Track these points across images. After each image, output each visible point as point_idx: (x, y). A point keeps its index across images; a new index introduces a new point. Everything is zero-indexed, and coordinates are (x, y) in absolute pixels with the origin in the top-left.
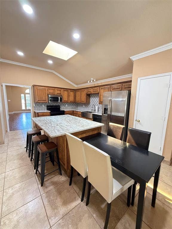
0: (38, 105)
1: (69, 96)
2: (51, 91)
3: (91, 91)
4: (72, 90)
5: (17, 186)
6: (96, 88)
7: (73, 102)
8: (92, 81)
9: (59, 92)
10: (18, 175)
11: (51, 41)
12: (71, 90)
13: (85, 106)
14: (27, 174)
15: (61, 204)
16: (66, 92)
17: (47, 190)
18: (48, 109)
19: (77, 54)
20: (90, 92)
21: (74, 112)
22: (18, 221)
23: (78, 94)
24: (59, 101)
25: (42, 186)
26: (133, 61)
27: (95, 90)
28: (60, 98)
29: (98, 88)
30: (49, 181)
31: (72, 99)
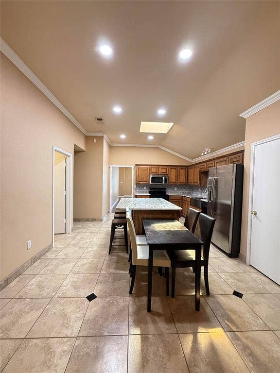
0: (139, 187)
1: (177, 176)
2: (154, 170)
3: (205, 166)
4: (183, 168)
5: (95, 248)
6: (210, 162)
7: (184, 183)
8: (206, 153)
9: (163, 171)
10: (99, 243)
11: (142, 122)
12: (181, 168)
13: (201, 190)
14: (105, 244)
15: (114, 267)
16: (174, 171)
17: (110, 257)
18: (150, 192)
19: (173, 125)
20: (204, 169)
21: (184, 198)
22: (86, 263)
23: (191, 171)
24: (163, 183)
25: (109, 254)
26: (245, 119)
27: (209, 166)
28: (165, 178)
29: (213, 162)
30: (116, 254)
31: (182, 179)
